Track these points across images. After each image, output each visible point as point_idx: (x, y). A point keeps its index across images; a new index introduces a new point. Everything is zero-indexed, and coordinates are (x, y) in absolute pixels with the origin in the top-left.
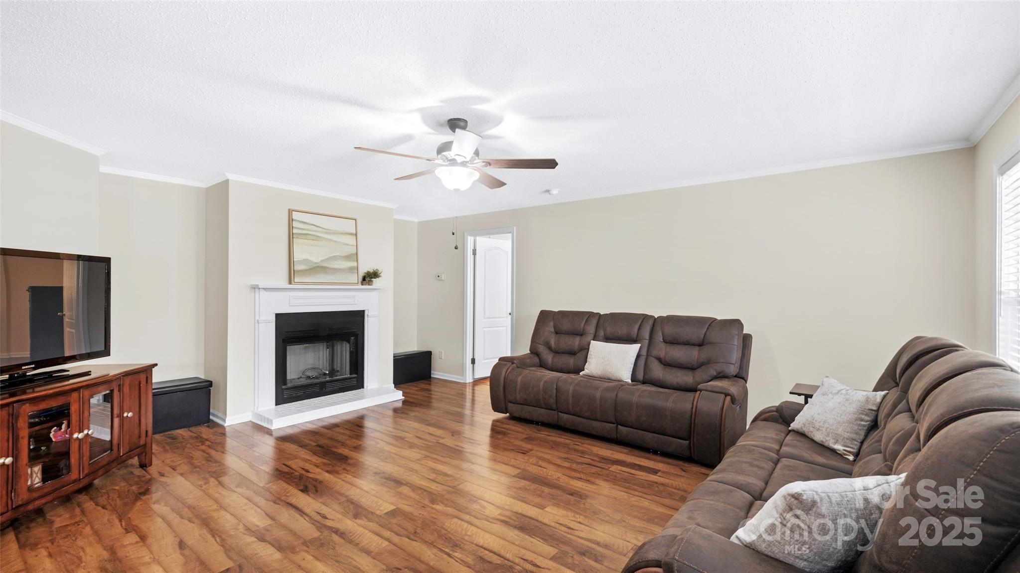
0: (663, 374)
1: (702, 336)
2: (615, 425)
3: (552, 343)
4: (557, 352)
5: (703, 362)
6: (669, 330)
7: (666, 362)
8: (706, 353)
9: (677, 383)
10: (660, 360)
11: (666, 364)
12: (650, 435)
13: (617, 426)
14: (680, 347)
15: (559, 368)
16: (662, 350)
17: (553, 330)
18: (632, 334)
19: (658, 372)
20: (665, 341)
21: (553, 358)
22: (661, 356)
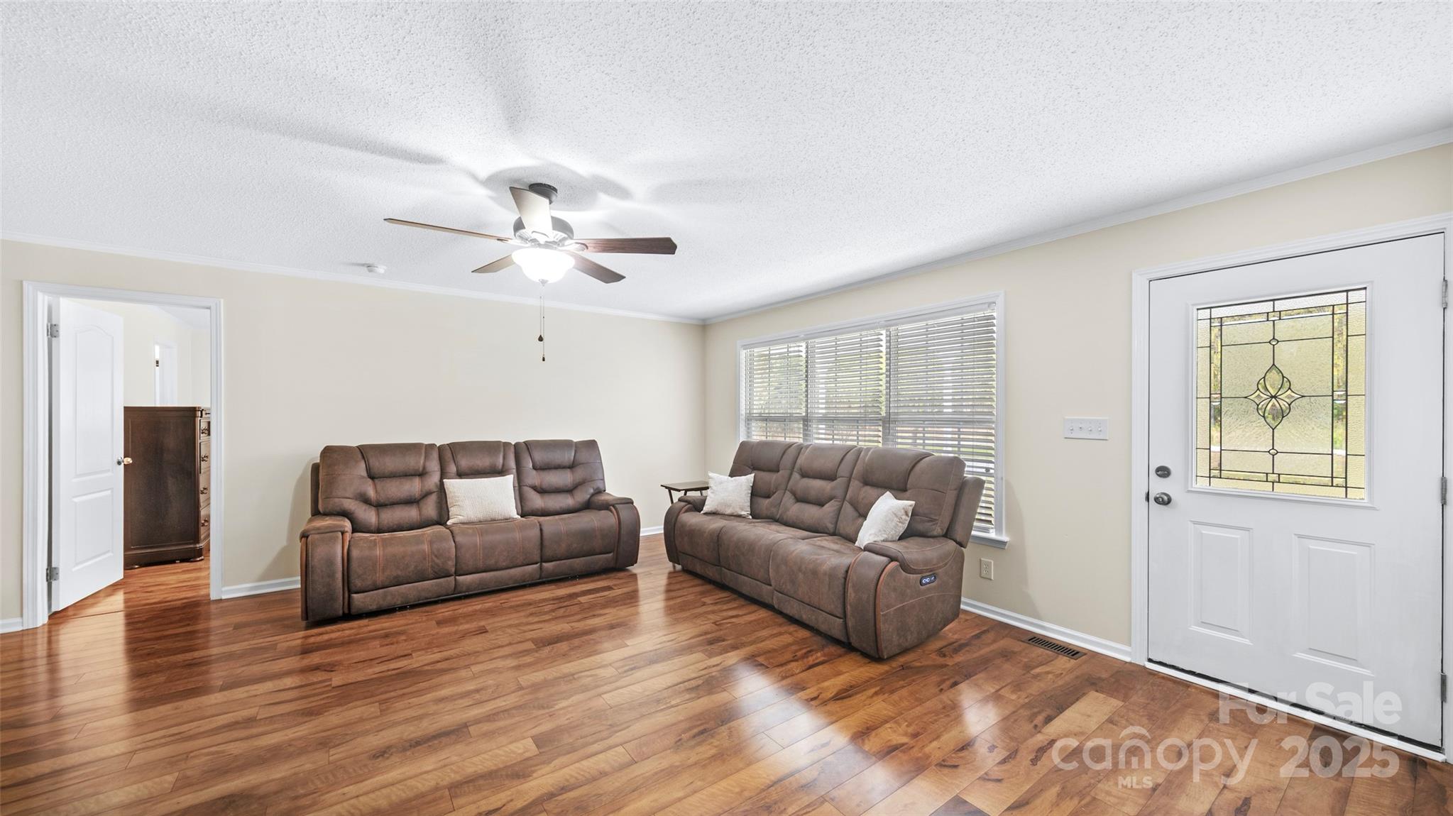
0: (544, 502)
1: (572, 458)
2: (539, 564)
3: (371, 493)
4: (379, 506)
5: (579, 482)
6: (539, 456)
7: (542, 489)
8: (580, 474)
9: (561, 508)
10: (534, 488)
11: (542, 491)
12: (577, 560)
13: (541, 565)
14: (554, 471)
15: (395, 526)
16: (533, 477)
17: (364, 474)
18: (497, 465)
19: (537, 501)
20: (535, 468)
21: (378, 515)
22: (537, 484)
